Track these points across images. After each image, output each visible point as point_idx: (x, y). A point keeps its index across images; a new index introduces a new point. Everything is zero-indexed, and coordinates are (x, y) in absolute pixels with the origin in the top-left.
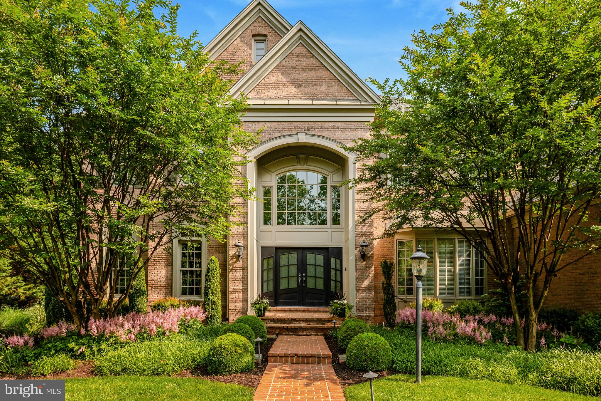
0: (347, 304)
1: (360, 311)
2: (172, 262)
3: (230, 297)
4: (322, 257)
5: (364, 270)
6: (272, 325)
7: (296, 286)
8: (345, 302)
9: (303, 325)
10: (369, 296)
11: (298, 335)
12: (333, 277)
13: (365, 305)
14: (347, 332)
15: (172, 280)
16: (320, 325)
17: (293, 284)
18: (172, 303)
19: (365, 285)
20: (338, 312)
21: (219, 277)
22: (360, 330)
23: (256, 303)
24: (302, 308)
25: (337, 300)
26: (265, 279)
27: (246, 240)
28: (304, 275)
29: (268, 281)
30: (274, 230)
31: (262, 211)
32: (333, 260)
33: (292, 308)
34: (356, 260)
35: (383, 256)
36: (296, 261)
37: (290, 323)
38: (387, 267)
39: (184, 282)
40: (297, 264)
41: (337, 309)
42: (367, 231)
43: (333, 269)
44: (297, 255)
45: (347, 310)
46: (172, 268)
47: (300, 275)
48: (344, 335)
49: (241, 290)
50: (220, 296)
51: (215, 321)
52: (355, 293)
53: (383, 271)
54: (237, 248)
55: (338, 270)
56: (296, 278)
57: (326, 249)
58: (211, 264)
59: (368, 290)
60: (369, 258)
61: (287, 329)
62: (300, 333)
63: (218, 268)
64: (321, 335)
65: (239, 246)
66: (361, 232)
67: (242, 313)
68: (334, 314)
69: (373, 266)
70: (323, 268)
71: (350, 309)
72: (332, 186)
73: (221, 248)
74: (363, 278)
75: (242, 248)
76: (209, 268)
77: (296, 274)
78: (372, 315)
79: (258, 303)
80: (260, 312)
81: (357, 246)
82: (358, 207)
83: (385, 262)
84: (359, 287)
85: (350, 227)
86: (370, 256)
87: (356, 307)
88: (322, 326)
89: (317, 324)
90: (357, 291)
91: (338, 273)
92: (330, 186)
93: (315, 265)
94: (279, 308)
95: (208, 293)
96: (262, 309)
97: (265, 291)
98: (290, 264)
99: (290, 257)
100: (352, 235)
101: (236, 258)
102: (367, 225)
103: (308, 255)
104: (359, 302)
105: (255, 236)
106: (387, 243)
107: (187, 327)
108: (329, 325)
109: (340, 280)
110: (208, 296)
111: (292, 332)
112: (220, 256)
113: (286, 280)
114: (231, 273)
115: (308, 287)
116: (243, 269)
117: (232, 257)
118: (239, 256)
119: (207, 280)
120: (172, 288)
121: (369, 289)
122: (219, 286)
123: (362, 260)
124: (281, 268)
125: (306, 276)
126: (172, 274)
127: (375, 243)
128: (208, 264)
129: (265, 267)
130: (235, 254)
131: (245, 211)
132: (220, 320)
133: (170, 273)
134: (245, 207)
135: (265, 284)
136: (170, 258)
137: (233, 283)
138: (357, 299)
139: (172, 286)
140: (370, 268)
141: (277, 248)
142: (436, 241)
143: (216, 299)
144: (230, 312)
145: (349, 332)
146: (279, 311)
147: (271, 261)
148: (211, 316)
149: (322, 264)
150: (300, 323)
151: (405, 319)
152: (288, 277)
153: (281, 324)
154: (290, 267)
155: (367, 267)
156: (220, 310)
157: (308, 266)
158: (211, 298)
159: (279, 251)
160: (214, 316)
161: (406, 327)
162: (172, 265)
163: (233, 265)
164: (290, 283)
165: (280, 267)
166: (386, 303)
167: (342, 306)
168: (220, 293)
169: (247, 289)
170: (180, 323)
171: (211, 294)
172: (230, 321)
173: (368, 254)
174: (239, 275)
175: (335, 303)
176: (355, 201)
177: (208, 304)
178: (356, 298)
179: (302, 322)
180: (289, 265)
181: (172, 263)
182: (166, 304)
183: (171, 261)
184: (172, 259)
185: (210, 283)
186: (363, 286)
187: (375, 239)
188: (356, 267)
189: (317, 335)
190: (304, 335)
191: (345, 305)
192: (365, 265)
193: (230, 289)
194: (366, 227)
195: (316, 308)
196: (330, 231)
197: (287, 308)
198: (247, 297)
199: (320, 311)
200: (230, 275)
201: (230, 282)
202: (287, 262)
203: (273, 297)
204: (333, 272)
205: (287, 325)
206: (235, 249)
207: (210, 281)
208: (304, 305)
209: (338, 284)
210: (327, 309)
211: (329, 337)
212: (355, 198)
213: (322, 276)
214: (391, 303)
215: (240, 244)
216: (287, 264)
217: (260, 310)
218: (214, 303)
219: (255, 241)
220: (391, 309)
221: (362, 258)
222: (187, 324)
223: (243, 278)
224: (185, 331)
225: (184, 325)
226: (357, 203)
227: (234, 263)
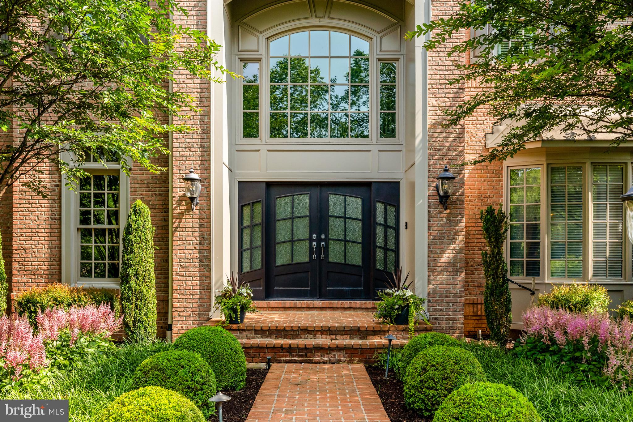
0: (412, 296)
1: (435, 310)
2: (60, 211)
3: (175, 282)
4: (359, 201)
5: (446, 228)
6: (259, 341)
7: (307, 260)
8: (409, 293)
9: (322, 340)
10: (454, 279)
11: (311, 362)
12: (380, 241)
13: (447, 297)
14: (424, 369)
15: (60, 247)
16: (356, 342)
17: (302, 256)
18: (56, 294)
19: (447, 257)
20: (394, 314)
21: (151, 243)
22: (457, 367)
23: (225, 295)
24: (319, 303)
25: (391, 288)
26: (246, 245)
27: (206, 166)
28: (323, 236)
29: (251, 249)
30: (263, 149)
31: (240, 110)
32: (380, 207)
33: (300, 303)
34: (429, 207)
35: (481, 198)
36: (307, 209)
37: (296, 337)
38: (493, 222)
39: (85, 254)
40: (310, 217)
41: (392, 308)
42: (453, 148)
43: (381, 225)
44: (310, 198)
45: (412, 308)
46: (60, 224)
47: (314, 236)
48: (419, 379)
49: (197, 269)
50: (153, 282)
51: (143, 333)
52: (426, 273)
53: (487, 230)
54: (189, 184)
55: (391, 228)
56: (307, 243)
57: (367, 185)
58: (133, 217)
59: (452, 267)
60: (454, 203)
61: (290, 350)
62: (317, 359)
63: (149, 225)
64: (359, 362)
65: (192, 180)
66: (440, 150)
67: (199, 315)
68: (385, 317)
69: (464, 220)
70: (360, 224)
71: (417, 307)
72: (379, 60)
73: (157, 185)
74: (442, 243)
75: (198, 183)
76: (130, 225)
77: (307, 237)
78: (460, 318)
79: (230, 297)
80: (233, 315)
81: (431, 179)
82: (433, 100)
83: (490, 212)
84: (435, 260)
85: (417, 141)
86: (458, 199)
87: (429, 301)
88: (360, 342)
89: (351, 338)
90: (431, 270)
91: (391, 233)
92: (375, 60)
93: (345, 218)
94: (274, 303)
95: (127, 275)
96: (238, 308)
97: (246, 268)
98: (295, 215)
99: (295, 201)
100: (420, 158)
101: (187, 204)
102: (453, 136)
103: (331, 197)
104: (434, 292)
105: (226, 159)
106: (489, 172)
107: (72, 353)
108: (377, 341)
109: (393, 248)
110: (128, 282)
111: (299, 356)
112: (156, 200)
113: (288, 246)
114: (177, 233)
115: (331, 259)
116: (201, 225)
117: (179, 202)
118: (192, 199)
119: (126, 249)
120: (60, 265)
121: (454, 266)
122: (151, 261)
123: (440, 207)
124: (278, 224)
125: (327, 240)
126: (60, 236)
127: (467, 171)
128: (129, 216)
129: (246, 222)
130: (184, 195)
131: (205, 109)
132: (153, 330)
133: (57, 234)
134: (204, 99)
135: (247, 255)
136: (57, 205)
137: (181, 254)
138: (431, 286)
139: (60, 260)
140: (457, 223)
141: (269, 185)
142: (588, 168)
143: (144, 288)
144: (175, 313)
145: (431, 372)
146: (273, 308)
147: (259, 208)
148: (134, 322)
149: (359, 215)
150: (315, 337)
151: (544, 333)
152: (292, 241)
153: (277, 338)
154: (296, 221)
155: (452, 221)
156: (155, 310)
157: (330, 219)
158: (134, 285)
159: (274, 191)
160: (140, 321)
161: (545, 350)
162: (60, 219)
163: (181, 218)
164: (295, 253)
165: (276, 221)
166: (491, 294)
167: (401, 302)
168: (153, 276)
169: (209, 266)
170: (59, 343)
171: (133, 279)
172: (175, 330)
173: (454, 194)
174: (193, 238)
175: (388, 294)
176: (429, 86)
177: (128, 299)
178: (429, 283)
179: (319, 335)
180: (293, 218)
181: (60, 215)
182: (45, 299)
183: (58, 209)
184: (60, 207)
185: (132, 256)
186: (443, 260)
187: (467, 164)
188: (429, 221)
189: (351, 362)
190: (324, 363)
191: (407, 299)
192: (448, 217)
193: (175, 266)
194: (450, 140)
195: (346, 303)
196: (375, 149)
197: (288, 303)
198: (210, 283)
199: (354, 309)
200: (174, 238)
201: (175, 252)
202: (290, 210)
203: (262, 282)
204: (380, 231)
205: (290, 342)
206: (183, 185)
207: (132, 251)
208: (322, 296)
209: (391, 255)
210: (369, 304)
211: (375, 368)
212: (428, 81)
213: (360, 240)
214: (501, 294)
215: (193, 176)
216: (290, 216)
217: (235, 311)
218: (140, 296)
219: (226, 171)
220: (501, 307)
221: (441, 202)
222: (72, 346)
223: (200, 244)
224: (67, 362)
225: (66, 349)
226: (432, 91)
227: (182, 214)
